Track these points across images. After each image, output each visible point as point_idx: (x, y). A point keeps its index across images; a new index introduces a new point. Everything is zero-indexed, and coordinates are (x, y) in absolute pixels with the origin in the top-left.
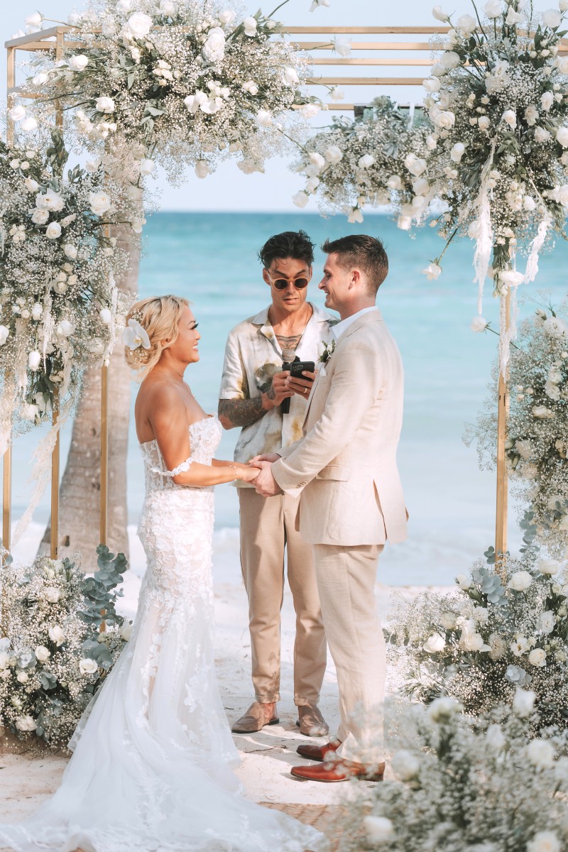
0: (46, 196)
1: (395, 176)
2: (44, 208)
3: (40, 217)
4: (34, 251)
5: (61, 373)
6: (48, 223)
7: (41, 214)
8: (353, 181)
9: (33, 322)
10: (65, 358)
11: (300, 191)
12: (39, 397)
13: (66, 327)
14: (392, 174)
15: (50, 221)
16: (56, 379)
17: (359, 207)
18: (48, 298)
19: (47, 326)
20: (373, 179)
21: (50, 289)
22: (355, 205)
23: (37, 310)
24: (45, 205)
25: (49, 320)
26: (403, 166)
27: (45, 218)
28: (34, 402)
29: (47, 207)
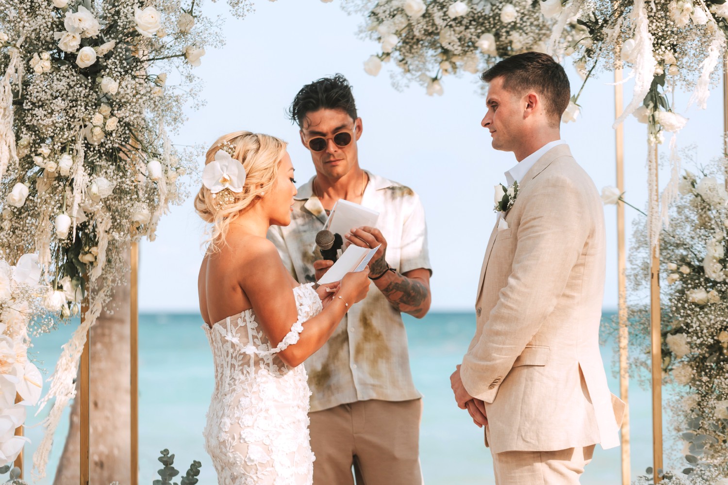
0: (78, 15)
1: (487, 35)
2: (75, 30)
3: (69, 43)
4: (61, 86)
5: (94, 250)
6: (78, 50)
7: (71, 37)
8: (433, 45)
9: (59, 178)
10: (100, 229)
11: (372, 56)
12: (67, 283)
13: (103, 185)
14: (483, 32)
15: (81, 46)
16: (87, 258)
17: (439, 77)
18: (79, 146)
19: (78, 183)
20: (460, 39)
21: (82, 137)
22: (434, 76)
23: (65, 162)
24: (76, 26)
25: (81, 177)
26: (499, 20)
27: (76, 43)
28: (60, 288)
29: (78, 28)
